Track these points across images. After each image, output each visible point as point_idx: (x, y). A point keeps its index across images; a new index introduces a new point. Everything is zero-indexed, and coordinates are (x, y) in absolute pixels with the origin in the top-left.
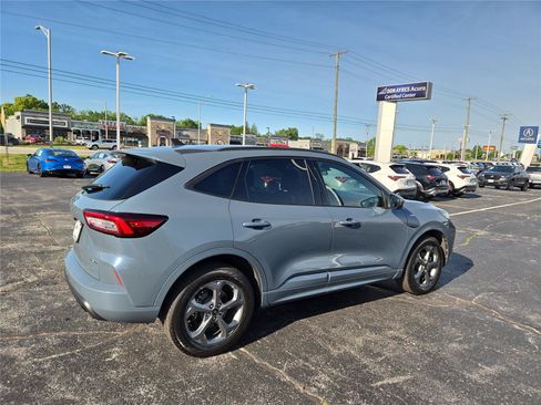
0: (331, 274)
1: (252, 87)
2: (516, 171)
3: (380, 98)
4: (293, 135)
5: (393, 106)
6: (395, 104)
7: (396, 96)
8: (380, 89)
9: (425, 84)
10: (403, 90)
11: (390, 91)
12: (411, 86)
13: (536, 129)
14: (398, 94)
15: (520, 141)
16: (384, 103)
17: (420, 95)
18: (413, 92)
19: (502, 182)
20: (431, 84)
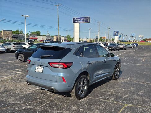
0: (102, 75)
1: (28, 17)
2: (116, 45)
3: (74, 22)
4: (38, 34)
5: (78, 24)
6: (79, 24)
7: (79, 21)
8: (74, 19)
9: (88, 18)
10: (81, 19)
11: (77, 19)
12: (84, 18)
13: (118, 32)
14: (80, 20)
15: (114, 36)
16: (76, 23)
17: (87, 21)
18: (84, 20)
19: (113, 48)
20: (90, 18)
